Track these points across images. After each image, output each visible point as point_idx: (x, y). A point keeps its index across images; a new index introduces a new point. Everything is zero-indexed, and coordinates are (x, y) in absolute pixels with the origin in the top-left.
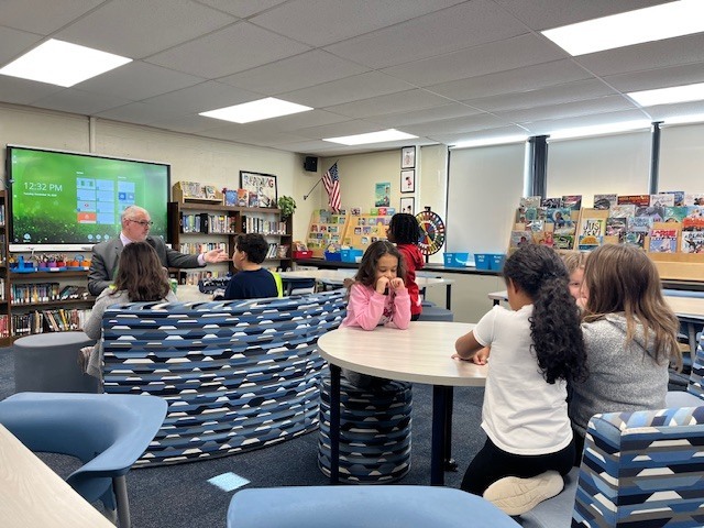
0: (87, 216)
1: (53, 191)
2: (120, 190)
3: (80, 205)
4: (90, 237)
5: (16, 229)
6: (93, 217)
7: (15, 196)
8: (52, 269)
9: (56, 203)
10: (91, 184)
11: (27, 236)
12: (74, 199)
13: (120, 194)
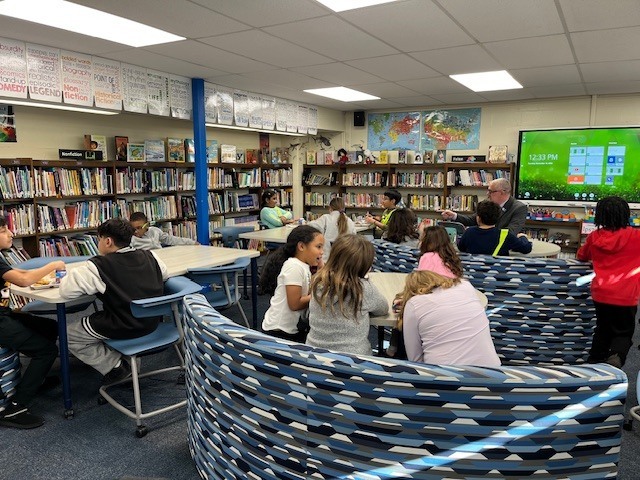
0: (576, 179)
1: (550, 160)
2: (609, 154)
3: (570, 169)
4: (577, 195)
5: (520, 188)
6: (581, 178)
7: (522, 166)
8: (538, 219)
9: (552, 169)
10: (583, 151)
11: (527, 194)
12: (567, 165)
13: (609, 157)
